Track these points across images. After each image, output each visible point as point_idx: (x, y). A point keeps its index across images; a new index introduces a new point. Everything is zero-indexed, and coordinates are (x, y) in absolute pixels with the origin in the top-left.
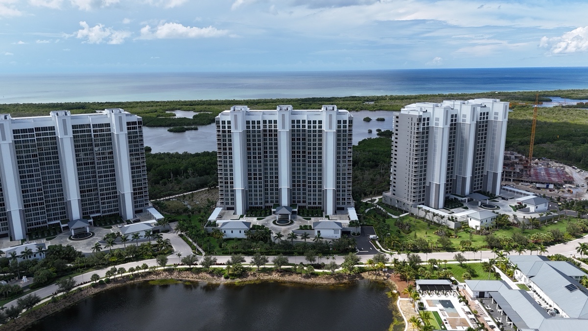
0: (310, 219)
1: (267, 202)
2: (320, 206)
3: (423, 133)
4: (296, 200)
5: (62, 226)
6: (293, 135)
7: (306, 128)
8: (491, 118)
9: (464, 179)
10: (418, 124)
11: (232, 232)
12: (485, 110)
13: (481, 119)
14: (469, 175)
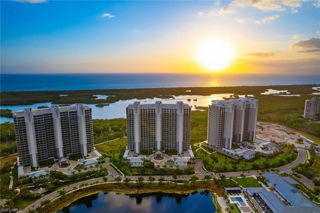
0: (171, 156)
1: (150, 147)
2: (175, 149)
3: (222, 115)
4: (164, 146)
5: (55, 160)
6: (163, 116)
7: (169, 112)
8: (251, 107)
9: (240, 135)
10: (220, 111)
11: (136, 164)
12: (248, 103)
13: (247, 107)
14: (242, 133)
